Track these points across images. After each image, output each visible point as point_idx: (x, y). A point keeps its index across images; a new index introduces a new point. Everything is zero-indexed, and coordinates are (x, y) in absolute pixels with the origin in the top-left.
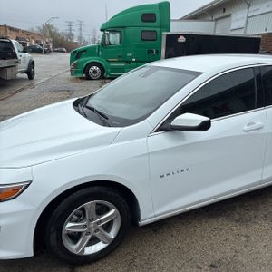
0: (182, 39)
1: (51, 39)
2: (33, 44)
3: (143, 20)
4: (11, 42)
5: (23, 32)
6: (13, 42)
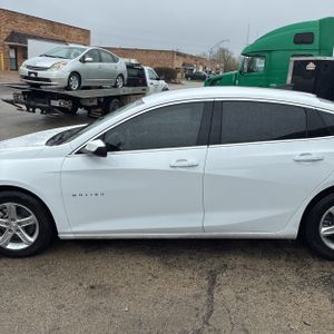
0: (311, 67)
1: (222, 65)
2: (201, 70)
3: (296, 42)
4: (143, 69)
5: (192, 57)
6: (146, 69)
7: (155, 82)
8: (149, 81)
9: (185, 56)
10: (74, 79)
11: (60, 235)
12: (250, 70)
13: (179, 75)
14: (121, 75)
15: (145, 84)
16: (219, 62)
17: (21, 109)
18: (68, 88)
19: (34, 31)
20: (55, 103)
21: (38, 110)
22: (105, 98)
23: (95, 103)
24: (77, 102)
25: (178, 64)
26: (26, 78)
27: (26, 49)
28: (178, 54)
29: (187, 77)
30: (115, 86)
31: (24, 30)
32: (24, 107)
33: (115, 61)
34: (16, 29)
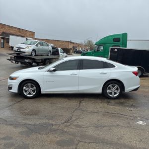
0: (116, 50)
2: (80, 49)
3: (114, 41)
5: (76, 44)
6: (59, 49)
7: (62, 54)
8: (60, 53)
9: (74, 43)
10: (33, 52)
11: (42, 93)
12: (98, 50)
13: (71, 51)
14: (50, 51)
15: (59, 54)
16: (88, 46)
17: (13, 62)
18: (31, 55)
19: (12, 32)
20: (26, 61)
21: (20, 63)
22: (44, 59)
23: (41, 61)
24: (34, 60)
25: (71, 46)
26: (16, 51)
27: (9, 39)
28: (71, 43)
29: (74, 52)
30: (48, 55)
31: (8, 31)
32: (14, 62)
33: (48, 46)
34: (5, 31)
